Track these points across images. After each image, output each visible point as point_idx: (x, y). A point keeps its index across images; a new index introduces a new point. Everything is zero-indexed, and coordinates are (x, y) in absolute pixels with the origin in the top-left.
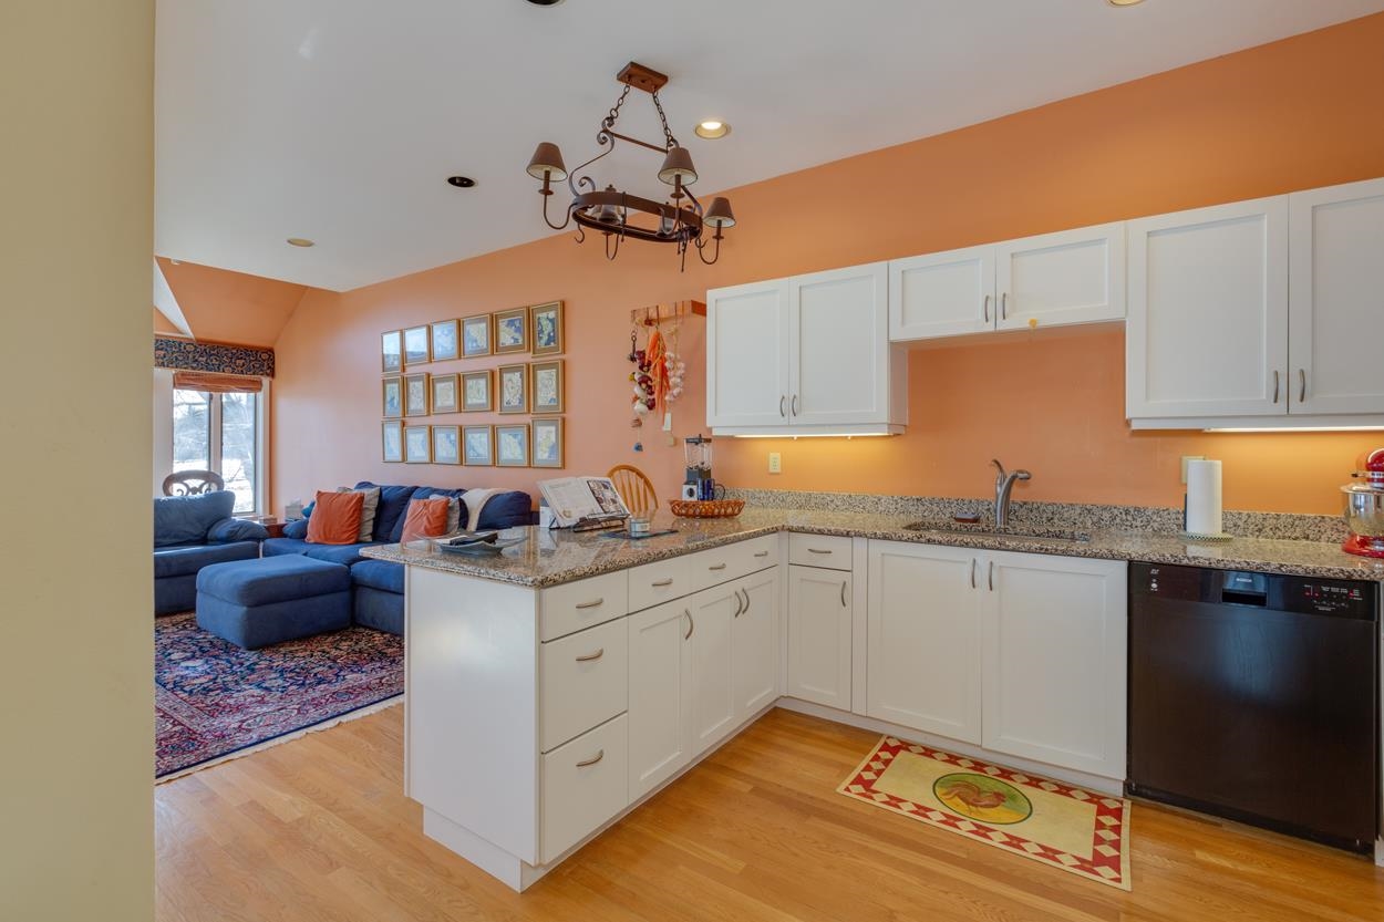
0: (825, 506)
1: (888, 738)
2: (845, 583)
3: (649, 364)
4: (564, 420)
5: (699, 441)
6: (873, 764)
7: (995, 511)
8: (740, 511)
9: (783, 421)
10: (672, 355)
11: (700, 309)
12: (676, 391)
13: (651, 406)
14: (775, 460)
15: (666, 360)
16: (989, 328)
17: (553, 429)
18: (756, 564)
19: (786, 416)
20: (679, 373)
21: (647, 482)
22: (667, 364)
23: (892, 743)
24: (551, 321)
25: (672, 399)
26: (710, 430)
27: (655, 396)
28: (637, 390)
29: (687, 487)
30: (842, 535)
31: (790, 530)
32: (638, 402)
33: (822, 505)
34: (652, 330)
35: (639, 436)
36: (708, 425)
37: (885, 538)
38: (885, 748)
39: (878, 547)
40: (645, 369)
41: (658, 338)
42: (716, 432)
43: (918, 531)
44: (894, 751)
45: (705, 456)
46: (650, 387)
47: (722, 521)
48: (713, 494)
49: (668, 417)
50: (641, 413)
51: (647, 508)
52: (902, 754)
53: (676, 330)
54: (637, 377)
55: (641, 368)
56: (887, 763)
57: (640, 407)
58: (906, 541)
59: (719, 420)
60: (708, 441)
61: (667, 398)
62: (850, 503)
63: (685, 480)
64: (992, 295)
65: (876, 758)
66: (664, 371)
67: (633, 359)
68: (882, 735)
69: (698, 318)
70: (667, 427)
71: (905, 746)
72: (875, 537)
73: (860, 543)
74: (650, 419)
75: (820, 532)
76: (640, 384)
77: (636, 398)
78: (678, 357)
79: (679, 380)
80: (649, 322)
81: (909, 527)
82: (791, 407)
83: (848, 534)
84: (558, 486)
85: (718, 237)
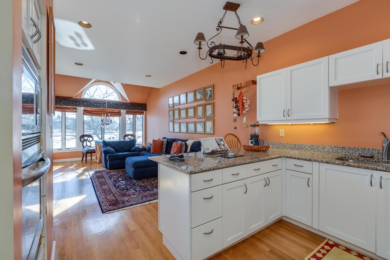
0: (302, 148)
1: (329, 240)
2: (309, 178)
3: (238, 101)
4: (214, 120)
5: (254, 126)
6: (321, 250)
8: (268, 149)
9: (285, 118)
10: (246, 98)
11: (254, 82)
12: (247, 110)
13: (239, 115)
14: (282, 132)
15: (243, 100)
16: (380, 77)
17: (211, 122)
18: (273, 169)
19: (286, 117)
20: (248, 104)
21: (238, 139)
22: (244, 101)
23: (330, 243)
24: (210, 91)
25: (245, 112)
26: (258, 122)
27: (240, 112)
28: (235, 110)
29: (250, 141)
30: (308, 160)
31: (286, 157)
32: (235, 114)
33: (300, 148)
34: (239, 91)
35: (236, 124)
36: (257, 120)
37: (327, 162)
38: (327, 244)
39: (324, 166)
40: (237, 103)
41: (241, 93)
42: (260, 123)
43: (343, 160)
44: (332, 246)
45: (257, 130)
46: (238, 109)
47: (261, 152)
48: (259, 143)
49: (245, 118)
50: (236, 117)
51: (238, 147)
52: (335, 248)
53: (247, 90)
54: (234, 106)
55: (236, 103)
56: (328, 251)
57: (235, 115)
58: (337, 164)
59: (261, 118)
60: (258, 126)
61: (244, 112)
62: (312, 148)
63: (250, 138)
64: (380, 63)
65: (323, 248)
66: (243, 103)
67: (233, 100)
68: (325, 238)
69: (254, 86)
70: (244, 121)
71: (337, 245)
72: (322, 162)
73: (316, 164)
74: (239, 119)
75: (299, 159)
76: (235, 108)
77: (234, 112)
78: (248, 99)
79: (248, 106)
80: (238, 88)
81: (338, 159)
82: (287, 113)
83: (310, 160)
84: (206, 140)
85: (259, 56)
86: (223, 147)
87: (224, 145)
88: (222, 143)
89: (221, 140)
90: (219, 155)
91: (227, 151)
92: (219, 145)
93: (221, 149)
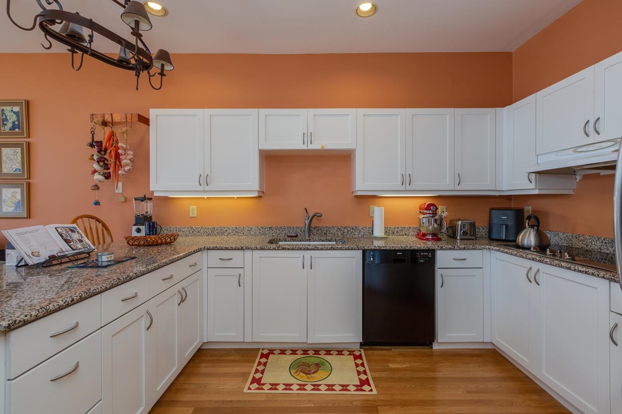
0: (222, 233)
1: (263, 349)
2: (240, 274)
3: (106, 150)
4: (29, 185)
5: (144, 199)
6: (258, 368)
7: (304, 231)
8: (175, 239)
9: (201, 188)
10: (124, 146)
11: (145, 121)
12: (127, 168)
13: (107, 177)
14: (193, 210)
15: (119, 148)
16: (304, 147)
17: (19, 190)
18: (191, 271)
19: (202, 186)
20: (129, 157)
21: (104, 225)
22: (120, 151)
23: (265, 352)
24: (17, 113)
25: (124, 173)
26: (153, 192)
27: (111, 170)
28: (96, 166)
29: (135, 228)
30: (239, 249)
31: (208, 249)
32: (96, 174)
34: (108, 130)
35: (97, 195)
36: (151, 189)
37: (262, 249)
38: (263, 356)
39: (258, 254)
40: (103, 153)
41: (112, 134)
42: (156, 194)
43: (273, 243)
44: (267, 356)
45: (148, 208)
46: (106, 165)
47: (164, 247)
48: (156, 231)
49: (120, 184)
50: (100, 181)
51: (104, 242)
52: (271, 356)
53: (127, 131)
54: (95, 157)
55: (99, 152)
56: (265, 364)
57: (98, 177)
58: (272, 249)
59: (158, 185)
60: (150, 199)
61: (120, 172)
62: (237, 231)
63: (134, 223)
64: (306, 133)
65: (260, 363)
66: (117, 156)
67: (92, 146)
68: (260, 349)
69: (143, 126)
70: (120, 190)
71: (271, 352)
72: (257, 249)
73: (248, 253)
74: (106, 185)
75: (227, 249)
76: (98, 162)
77: (95, 171)
78: (128, 147)
79: (129, 162)
80: (105, 124)
81: (271, 242)
82: (205, 180)
83: (242, 249)
84: (26, 233)
85: (162, 74)
86: (79, 246)
87: (81, 241)
88: (75, 236)
89: (73, 231)
90: (70, 265)
91: (89, 253)
92: (67, 241)
93: (73, 250)
